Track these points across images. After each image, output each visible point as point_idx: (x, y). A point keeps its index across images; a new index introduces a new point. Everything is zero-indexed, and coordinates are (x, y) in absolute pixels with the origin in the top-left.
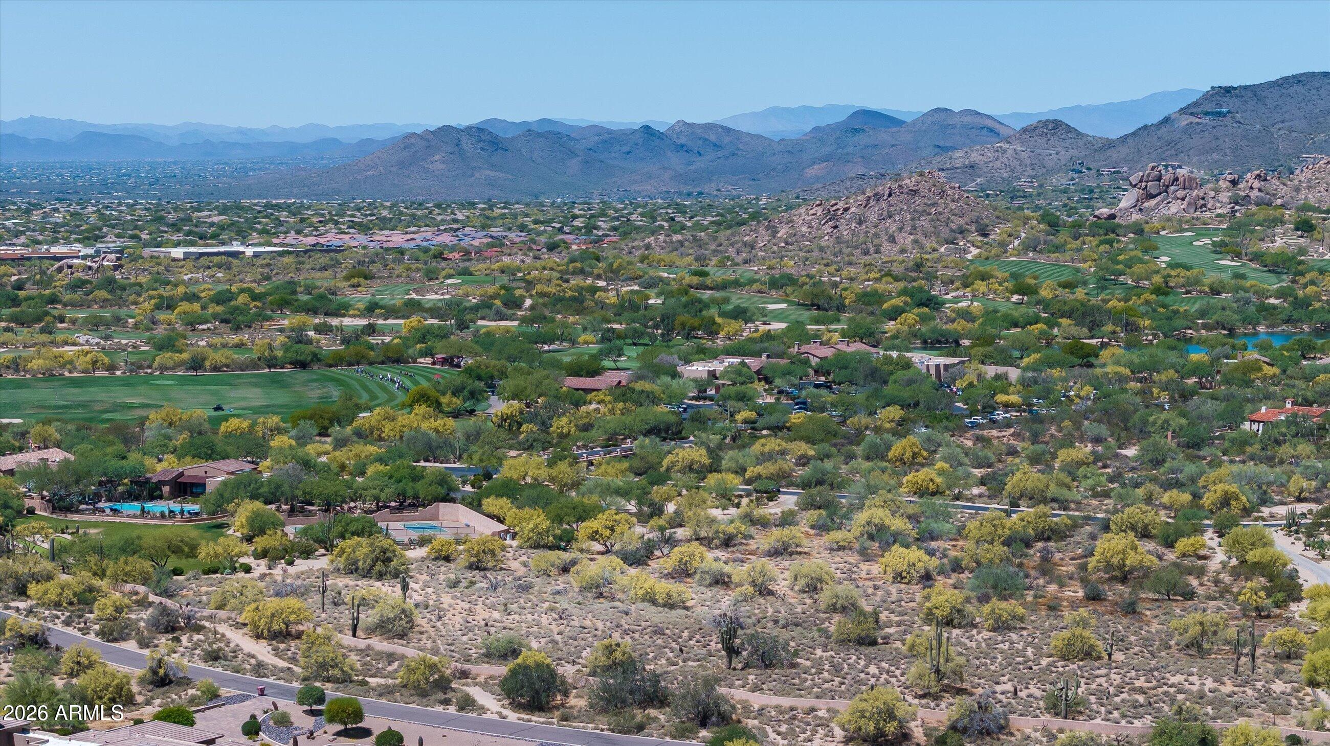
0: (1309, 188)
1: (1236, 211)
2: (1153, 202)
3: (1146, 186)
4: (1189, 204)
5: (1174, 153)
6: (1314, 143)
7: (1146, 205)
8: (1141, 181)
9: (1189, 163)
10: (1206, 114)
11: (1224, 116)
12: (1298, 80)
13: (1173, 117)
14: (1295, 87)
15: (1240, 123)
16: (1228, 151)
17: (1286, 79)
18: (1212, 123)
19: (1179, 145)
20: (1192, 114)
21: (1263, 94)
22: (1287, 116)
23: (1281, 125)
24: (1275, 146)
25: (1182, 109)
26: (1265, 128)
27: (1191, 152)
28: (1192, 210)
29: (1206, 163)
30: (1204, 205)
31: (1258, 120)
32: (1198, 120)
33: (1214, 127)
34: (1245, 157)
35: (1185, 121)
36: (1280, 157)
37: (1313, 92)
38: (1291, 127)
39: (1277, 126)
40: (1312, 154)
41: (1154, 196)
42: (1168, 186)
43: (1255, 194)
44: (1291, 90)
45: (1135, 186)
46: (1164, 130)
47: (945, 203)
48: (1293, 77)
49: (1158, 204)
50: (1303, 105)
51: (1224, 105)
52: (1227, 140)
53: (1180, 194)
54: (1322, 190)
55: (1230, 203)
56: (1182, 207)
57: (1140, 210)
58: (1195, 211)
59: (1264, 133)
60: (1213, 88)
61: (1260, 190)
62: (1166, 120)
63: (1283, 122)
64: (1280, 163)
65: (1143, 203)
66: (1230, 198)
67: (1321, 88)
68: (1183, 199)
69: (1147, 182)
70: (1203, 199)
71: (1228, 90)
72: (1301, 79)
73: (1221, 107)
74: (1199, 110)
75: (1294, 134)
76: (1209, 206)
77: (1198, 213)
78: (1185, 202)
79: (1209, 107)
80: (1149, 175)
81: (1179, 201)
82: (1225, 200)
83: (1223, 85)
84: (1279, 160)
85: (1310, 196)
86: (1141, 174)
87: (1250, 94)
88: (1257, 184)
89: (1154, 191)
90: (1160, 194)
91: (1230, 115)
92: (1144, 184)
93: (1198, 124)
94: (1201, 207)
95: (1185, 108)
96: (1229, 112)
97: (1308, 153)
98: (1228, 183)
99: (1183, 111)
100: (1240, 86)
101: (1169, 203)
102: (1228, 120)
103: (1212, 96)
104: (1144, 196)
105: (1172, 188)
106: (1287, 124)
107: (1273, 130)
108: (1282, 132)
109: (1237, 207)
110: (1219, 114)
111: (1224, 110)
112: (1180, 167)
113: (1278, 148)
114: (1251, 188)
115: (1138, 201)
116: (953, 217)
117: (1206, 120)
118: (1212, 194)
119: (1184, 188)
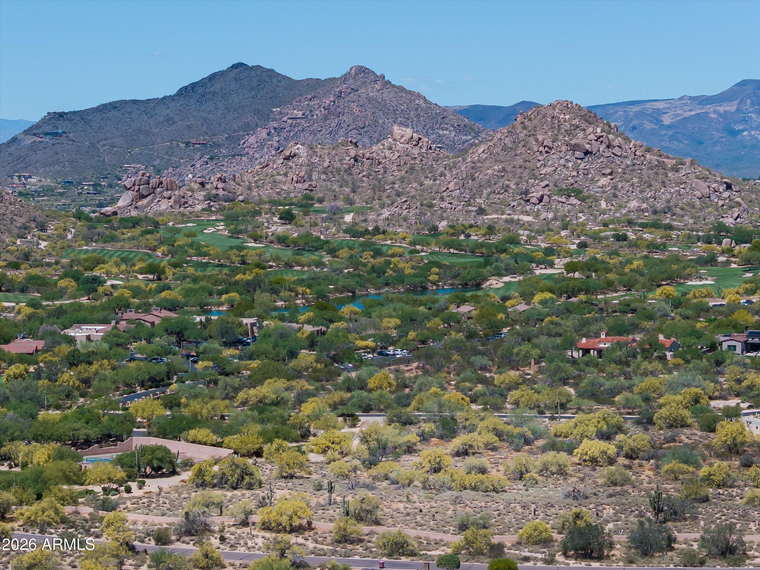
0: (258, 187)
1: (212, 206)
2: (145, 201)
3: (139, 189)
4: (175, 202)
5: (24, 166)
6: (132, 155)
7: (140, 203)
8: (134, 185)
9: (37, 174)
10: (46, 134)
11: (60, 136)
12: (114, 106)
13: (19, 137)
14: (113, 112)
15: (73, 141)
16: (67, 163)
17: (104, 105)
18: (52, 142)
19: (27, 159)
20: (34, 135)
21: (88, 118)
22: (108, 135)
23: (105, 142)
24: (102, 159)
25: (25, 131)
26: (92, 144)
27: (37, 165)
28: (178, 207)
29: (50, 173)
30: (186, 203)
31: (86, 139)
32: (40, 139)
33: (53, 145)
34: (80, 167)
35: (29, 140)
36: (107, 167)
37: (127, 115)
38: (112, 143)
39: (101, 143)
40: (131, 164)
41: (144, 197)
42: (155, 188)
43: (221, 192)
44: (109, 115)
45: (129, 189)
46: (12, 148)
47: (5, 206)
48: (110, 104)
49: (149, 204)
50: (119, 126)
51: (60, 127)
52: (65, 155)
53: (166, 194)
54: (269, 188)
55: (205, 200)
56: (170, 204)
57: (136, 207)
58: (180, 207)
59: (92, 148)
60: (48, 113)
61: (224, 189)
62: (14, 140)
63: (106, 139)
64: (108, 172)
65: (137, 202)
66: (205, 196)
67: (132, 112)
68: (170, 198)
69: (140, 185)
70: (183, 197)
71: (61, 115)
72: (117, 105)
73: (57, 129)
74: (40, 131)
75: (115, 149)
76: (190, 203)
77: (182, 209)
78: (172, 200)
79: (48, 129)
80: (140, 180)
81: (166, 200)
82: (201, 198)
83: (57, 111)
84: (107, 170)
85: (261, 193)
86: (133, 179)
87: (78, 118)
88: (220, 185)
89: (145, 193)
90: (149, 195)
91: (64, 135)
92: (137, 188)
93: (41, 142)
94: (184, 204)
95: (29, 130)
96: (64, 132)
97: (128, 163)
98: (198, 185)
99: (27, 132)
100: (70, 112)
101: (159, 201)
102: (63, 139)
103: (49, 119)
104: (138, 197)
105: (159, 190)
106: (109, 141)
107: (99, 146)
108: (106, 148)
109: (212, 203)
110: (56, 134)
111: (60, 131)
112: (30, 177)
113: (104, 160)
114: (217, 188)
115: (133, 201)
116: (15, 217)
117: (47, 139)
118: (190, 193)
119: (167, 190)
